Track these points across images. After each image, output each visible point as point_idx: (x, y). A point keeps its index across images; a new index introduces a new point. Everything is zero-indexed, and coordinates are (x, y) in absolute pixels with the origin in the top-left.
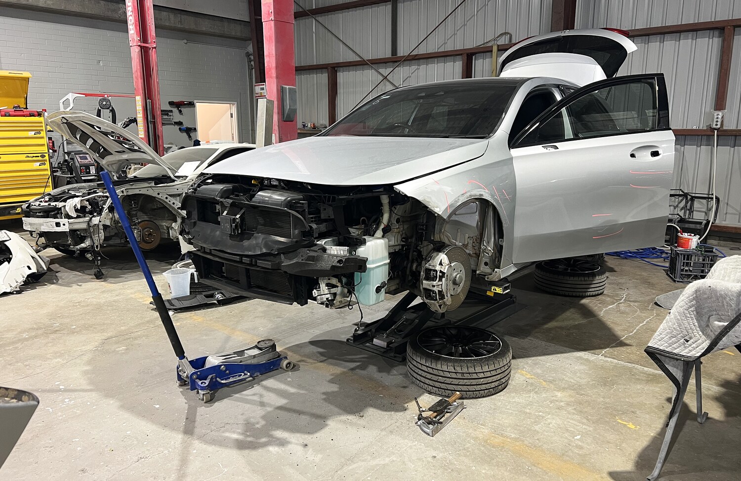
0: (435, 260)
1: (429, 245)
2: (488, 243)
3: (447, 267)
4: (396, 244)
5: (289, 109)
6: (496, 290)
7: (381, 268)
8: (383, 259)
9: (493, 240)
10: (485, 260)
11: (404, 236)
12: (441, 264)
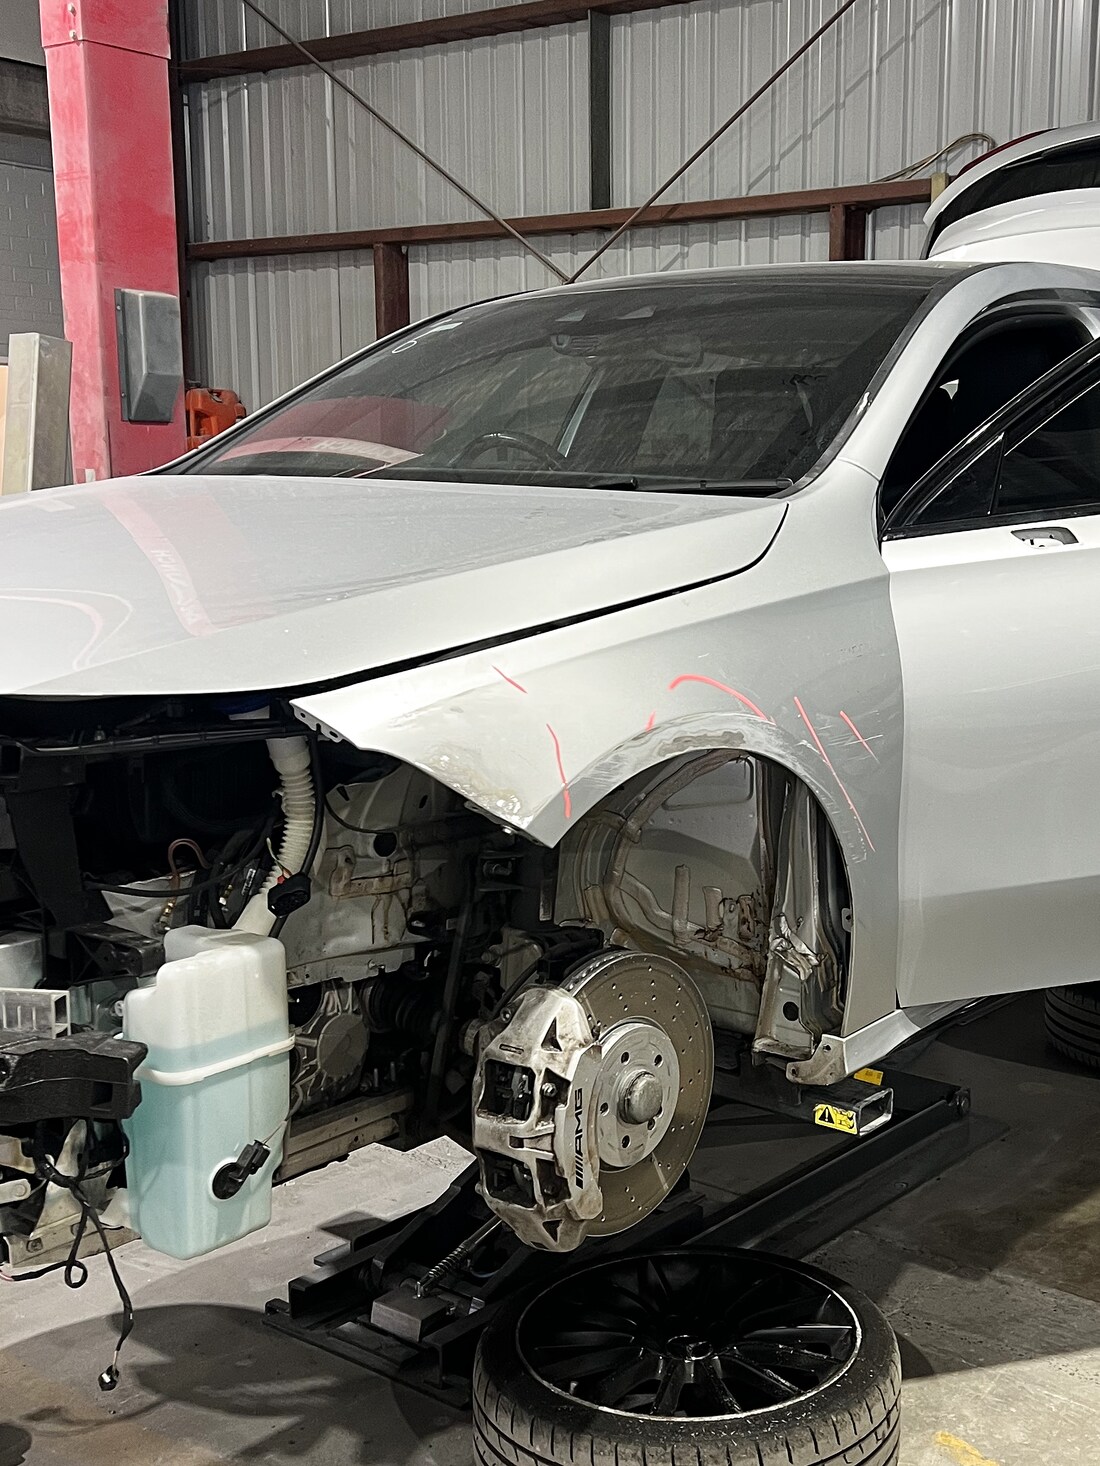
0: (528, 1024)
1: (523, 946)
2: (798, 923)
3: (579, 1053)
4: (381, 942)
5: (149, 375)
6: (831, 1120)
7: (245, 1077)
8: (252, 1037)
9: (815, 912)
10: (786, 995)
11: (419, 906)
12: (551, 1041)
